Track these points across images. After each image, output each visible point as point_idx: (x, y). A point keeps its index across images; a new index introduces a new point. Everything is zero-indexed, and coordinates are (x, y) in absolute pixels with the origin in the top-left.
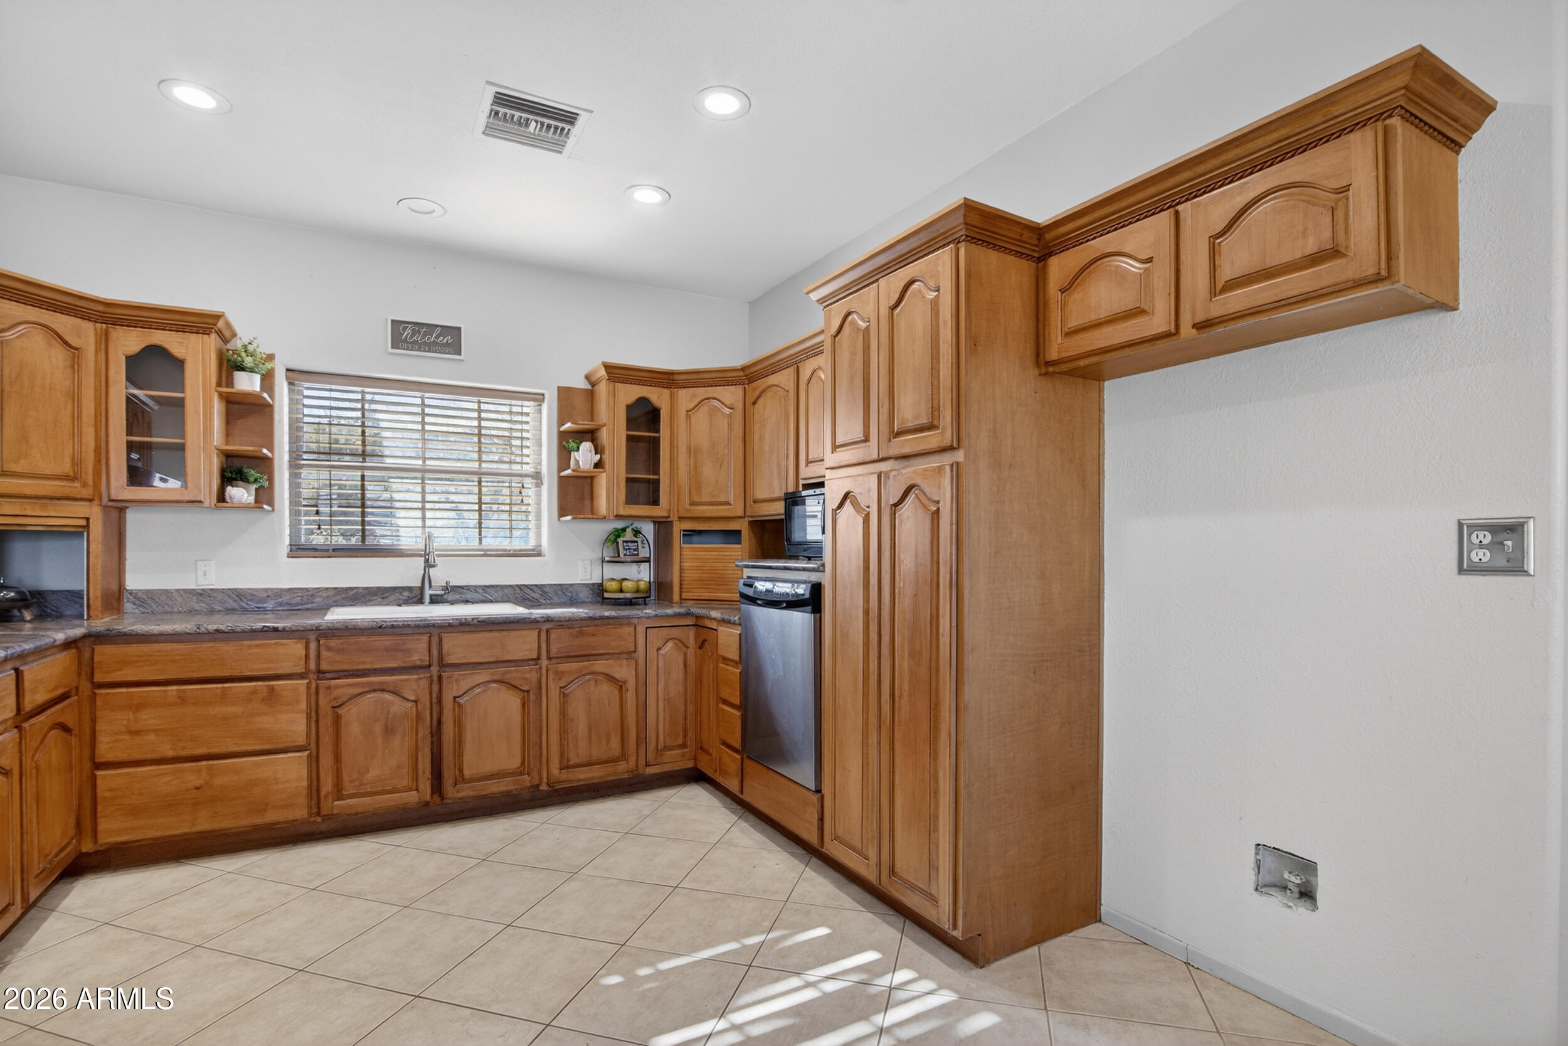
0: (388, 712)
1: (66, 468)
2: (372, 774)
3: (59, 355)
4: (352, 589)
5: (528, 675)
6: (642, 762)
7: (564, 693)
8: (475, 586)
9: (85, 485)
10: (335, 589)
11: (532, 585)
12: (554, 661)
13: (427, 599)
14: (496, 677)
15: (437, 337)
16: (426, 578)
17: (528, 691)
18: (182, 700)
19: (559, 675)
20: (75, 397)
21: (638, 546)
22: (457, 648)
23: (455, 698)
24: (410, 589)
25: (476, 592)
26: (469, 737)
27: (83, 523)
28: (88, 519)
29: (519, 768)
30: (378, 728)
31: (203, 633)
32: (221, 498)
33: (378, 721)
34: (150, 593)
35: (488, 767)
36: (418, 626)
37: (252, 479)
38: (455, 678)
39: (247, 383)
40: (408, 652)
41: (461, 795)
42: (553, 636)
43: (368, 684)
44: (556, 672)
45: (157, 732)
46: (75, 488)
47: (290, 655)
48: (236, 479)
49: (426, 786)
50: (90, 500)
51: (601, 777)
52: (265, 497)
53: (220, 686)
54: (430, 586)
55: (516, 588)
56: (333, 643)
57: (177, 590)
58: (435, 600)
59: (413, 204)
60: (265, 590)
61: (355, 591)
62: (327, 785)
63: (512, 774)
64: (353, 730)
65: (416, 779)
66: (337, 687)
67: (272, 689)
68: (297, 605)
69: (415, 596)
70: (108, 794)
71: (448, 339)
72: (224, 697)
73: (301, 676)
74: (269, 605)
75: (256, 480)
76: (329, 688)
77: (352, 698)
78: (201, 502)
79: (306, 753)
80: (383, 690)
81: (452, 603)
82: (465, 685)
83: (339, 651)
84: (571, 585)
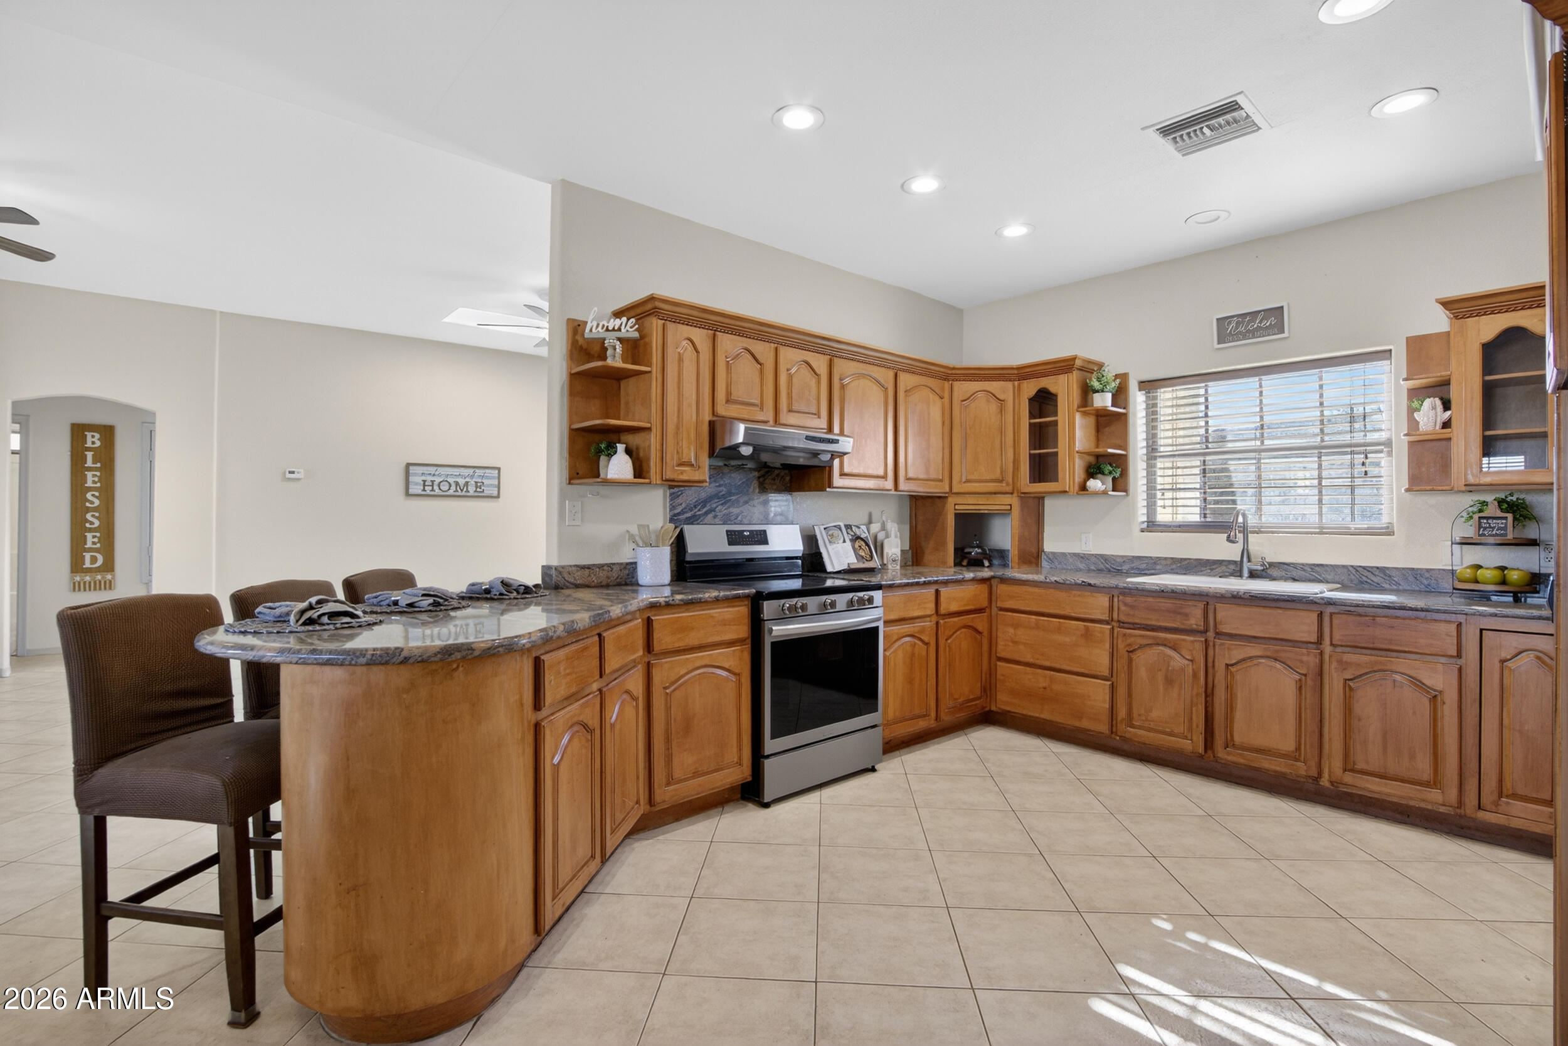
0: (1169, 666)
1: (997, 475)
2: (1156, 714)
3: (994, 406)
4: (1185, 559)
5: (1305, 658)
6: (1471, 800)
7: (1350, 687)
8: (1303, 565)
9: (1008, 484)
10: (1172, 558)
11: (1357, 566)
12: (1339, 649)
13: (1246, 573)
14: (1269, 654)
15: (1261, 322)
16: (1246, 552)
17: (1305, 675)
18: (1037, 627)
19: (1344, 665)
20: (1001, 431)
21: (1506, 524)
22: (1231, 619)
23: (1227, 665)
24: (1230, 562)
25: (1304, 570)
26: (1240, 705)
27: (1009, 507)
28: (1011, 505)
29: (1293, 752)
30: (1160, 677)
31: (1047, 583)
32: (1083, 488)
33: (1160, 670)
34: (1054, 554)
35: (1259, 741)
36: (1194, 595)
37: (1107, 472)
38: (1227, 646)
39: (1103, 401)
40: (1186, 615)
41: (1230, 758)
42: (1335, 621)
43: (1154, 638)
44: (1340, 662)
45: (1025, 644)
46: (1003, 487)
47: (1098, 606)
48: (1097, 473)
49: (1200, 740)
50: (1012, 493)
51: (1401, 797)
52: (1120, 484)
53: (1058, 620)
54: (1249, 560)
55: (1351, 569)
56: (1129, 600)
57: (1069, 553)
58: (1253, 575)
59: (1199, 218)
60: (1122, 557)
61: (1186, 562)
62: (1122, 713)
63: (1285, 756)
64: (1142, 673)
65: (1190, 729)
66: (1131, 635)
67: (1087, 628)
68: (1143, 570)
70: (1002, 678)
71: (1272, 320)
72: (1060, 630)
73: (1107, 623)
74: (1125, 567)
75: (1110, 473)
76: (1125, 635)
77: (1141, 647)
78: (1065, 492)
79: (1109, 683)
80: (1165, 645)
81: (1273, 579)
82: (1237, 654)
83: (1132, 607)
84: (1428, 570)
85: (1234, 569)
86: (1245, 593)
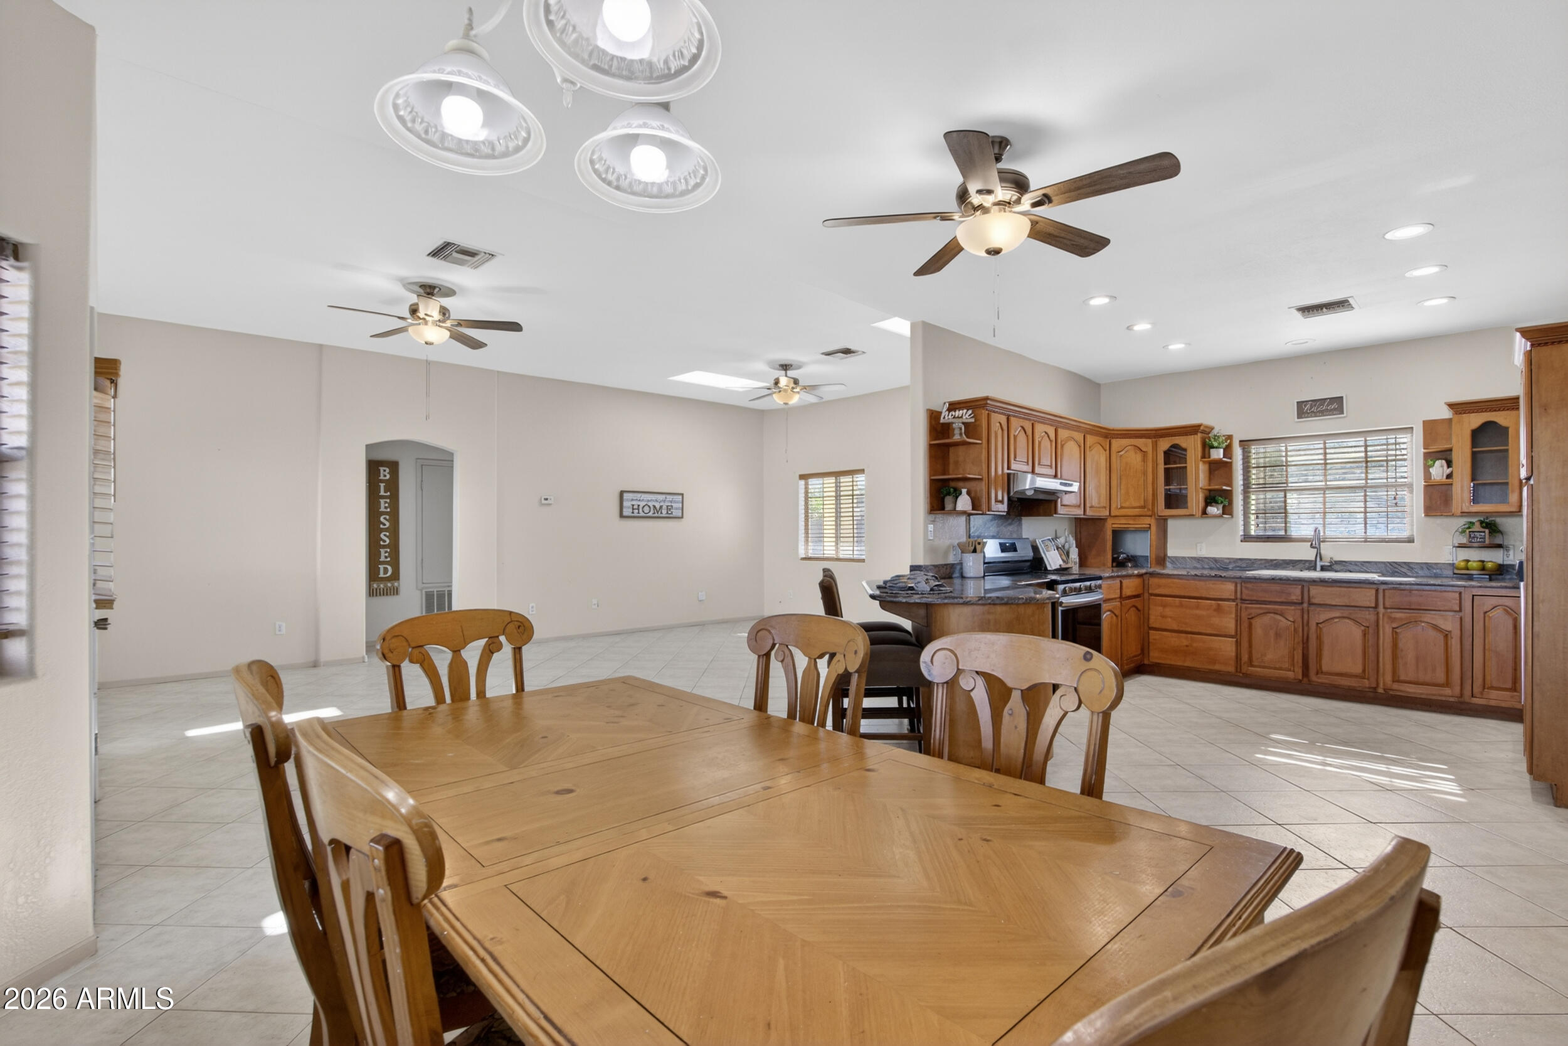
0: (1278, 626)
1: (1140, 504)
2: (1269, 657)
3: (1137, 456)
4: (1275, 560)
5: (1367, 617)
7: (1395, 633)
8: (1356, 562)
9: (1149, 510)
10: (1265, 560)
12: (1388, 611)
13: (1318, 568)
14: (1345, 615)
15: (1327, 406)
16: (1317, 555)
17: (1368, 628)
18: (1181, 605)
19: (1393, 619)
20: (1144, 473)
21: (1485, 535)
22: (1320, 595)
23: (1318, 623)
24: (1306, 562)
25: (1357, 565)
26: (1326, 649)
27: (1149, 526)
28: (1150, 525)
29: (1360, 674)
30: (1272, 633)
32: (1204, 512)
33: (1272, 629)
34: (1176, 558)
35: (1338, 669)
36: (1297, 581)
37: (1219, 502)
38: (1317, 612)
39: (1217, 454)
40: (1289, 594)
41: (1319, 681)
42: (1385, 594)
43: (1267, 609)
44: (1389, 618)
45: (1171, 618)
46: (1144, 512)
47: (1228, 589)
48: (1213, 503)
49: (1299, 671)
50: (1151, 516)
52: (1228, 510)
53: (1196, 600)
54: (1321, 559)
55: (1387, 564)
56: (1249, 585)
57: (1189, 557)
58: (1323, 568)
60: (1229, 559)
61: (1276, 562)
62: (1245, 658)
63: (1356, 676)
64: (1259, 632)
65: (1293, 665)
66: (1252, 608)
67: (1219, 604)
68: (1244, 567)
69: (1312, 567)
70: (1155, 641)
71: (1335, 405)
72: (1198, 607)
73: (1233, 600)
74: (1230, 567)
75: (1222, 502)
76: (1247, 608)
77: (1258, 615)
78: (1193, 515)
79: (1234, 639)
80: (1274, 613)
81: (1335, 571)
82: (1324, 616)
83: (1253, 590)
84: (1437, 564)
85: (1311, 565)
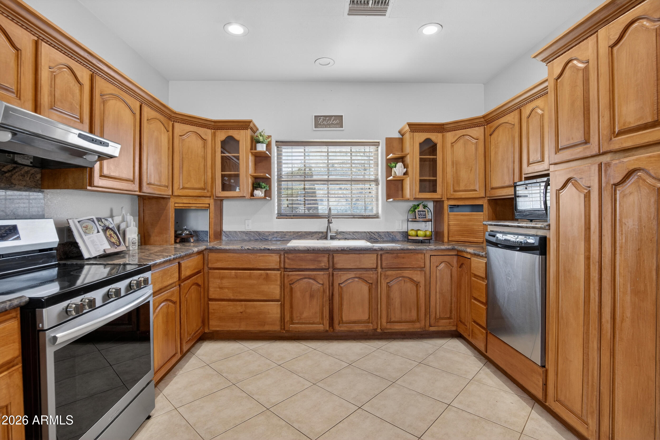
0: (311, 289)
1: (202, 185)
2: (305, 315)
5: (372, 276)
6: (428, 324)
7: (389, 286)
8: (349, 232)
9: (208, 191)
10: (293, 232)
11: (375, 232)
12: (384, 270)
13: (329, 238)
14: (357, 276)
16: (328, 228)
17: (372, 283)
19: (387, 277)
20: (205, 158)
21: (425, 213)
22: (341, 262)
23: (339, 284)
24: (322, 233)
26: (345, 302)
27: (208, 206)
28: (209, 204)
29: (367, 319)
30: (307, 295)
31: (243, 250)
32: (252, 195)
33: (307, 292)
34: (230, 232)
35: (354, 318)
36: (324, 251)
37: (263, 187)
38: (339, 275)
39: (262, 148)
40: (320, 262)
41: (341, 329)
42: (383, 257)
43: (303, 275)
44: (385, 275)
45: (228, 288)
46: (205, 193)
47: (274, 260)
48: (257, 187)
49: (327, 322)
50: (210, 197)
51: (407, 329)
52: (268, 194)
53: (249, 271)
54: (330, 231)
55: (367, 233)
56: (290, 256)
57: (238, 231)
58: (332, 238)
60: (267, 232)
61: (300, 233)
62: (287, 318)
63: (364, 322)
64: (297, 294)
65: (322, 318)
66: (292, 275)
67: (267, 274)
68: (279, 239)
69: (324, 236)
70: (213, 311)
72: (250, 277)
73: (278, 270)
74: (270, 237)
75: (264, 187)
76: (288, 275)
77: (298, 280)
78: (244, 197)
79: (280, 303)
80: (310, 278)
81: (339, 240)
82: (344, 278)
83: (293, 260)
84: (393, 232)
86: (347, 248)
